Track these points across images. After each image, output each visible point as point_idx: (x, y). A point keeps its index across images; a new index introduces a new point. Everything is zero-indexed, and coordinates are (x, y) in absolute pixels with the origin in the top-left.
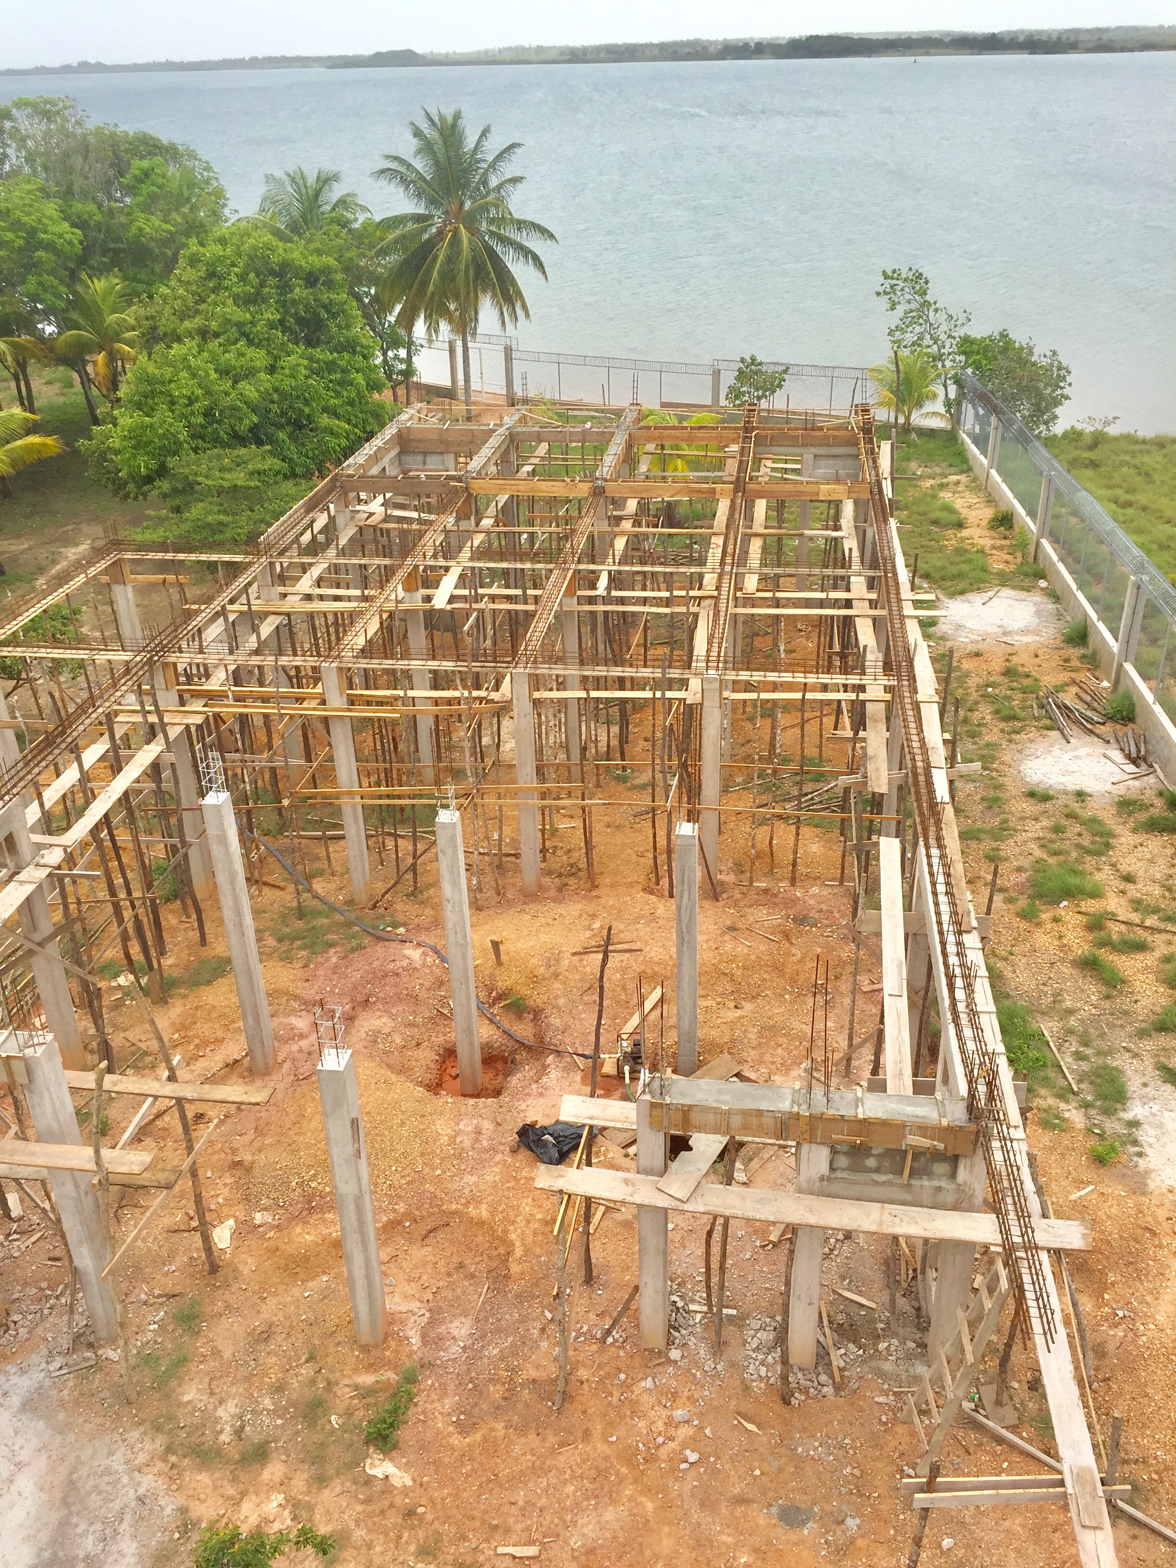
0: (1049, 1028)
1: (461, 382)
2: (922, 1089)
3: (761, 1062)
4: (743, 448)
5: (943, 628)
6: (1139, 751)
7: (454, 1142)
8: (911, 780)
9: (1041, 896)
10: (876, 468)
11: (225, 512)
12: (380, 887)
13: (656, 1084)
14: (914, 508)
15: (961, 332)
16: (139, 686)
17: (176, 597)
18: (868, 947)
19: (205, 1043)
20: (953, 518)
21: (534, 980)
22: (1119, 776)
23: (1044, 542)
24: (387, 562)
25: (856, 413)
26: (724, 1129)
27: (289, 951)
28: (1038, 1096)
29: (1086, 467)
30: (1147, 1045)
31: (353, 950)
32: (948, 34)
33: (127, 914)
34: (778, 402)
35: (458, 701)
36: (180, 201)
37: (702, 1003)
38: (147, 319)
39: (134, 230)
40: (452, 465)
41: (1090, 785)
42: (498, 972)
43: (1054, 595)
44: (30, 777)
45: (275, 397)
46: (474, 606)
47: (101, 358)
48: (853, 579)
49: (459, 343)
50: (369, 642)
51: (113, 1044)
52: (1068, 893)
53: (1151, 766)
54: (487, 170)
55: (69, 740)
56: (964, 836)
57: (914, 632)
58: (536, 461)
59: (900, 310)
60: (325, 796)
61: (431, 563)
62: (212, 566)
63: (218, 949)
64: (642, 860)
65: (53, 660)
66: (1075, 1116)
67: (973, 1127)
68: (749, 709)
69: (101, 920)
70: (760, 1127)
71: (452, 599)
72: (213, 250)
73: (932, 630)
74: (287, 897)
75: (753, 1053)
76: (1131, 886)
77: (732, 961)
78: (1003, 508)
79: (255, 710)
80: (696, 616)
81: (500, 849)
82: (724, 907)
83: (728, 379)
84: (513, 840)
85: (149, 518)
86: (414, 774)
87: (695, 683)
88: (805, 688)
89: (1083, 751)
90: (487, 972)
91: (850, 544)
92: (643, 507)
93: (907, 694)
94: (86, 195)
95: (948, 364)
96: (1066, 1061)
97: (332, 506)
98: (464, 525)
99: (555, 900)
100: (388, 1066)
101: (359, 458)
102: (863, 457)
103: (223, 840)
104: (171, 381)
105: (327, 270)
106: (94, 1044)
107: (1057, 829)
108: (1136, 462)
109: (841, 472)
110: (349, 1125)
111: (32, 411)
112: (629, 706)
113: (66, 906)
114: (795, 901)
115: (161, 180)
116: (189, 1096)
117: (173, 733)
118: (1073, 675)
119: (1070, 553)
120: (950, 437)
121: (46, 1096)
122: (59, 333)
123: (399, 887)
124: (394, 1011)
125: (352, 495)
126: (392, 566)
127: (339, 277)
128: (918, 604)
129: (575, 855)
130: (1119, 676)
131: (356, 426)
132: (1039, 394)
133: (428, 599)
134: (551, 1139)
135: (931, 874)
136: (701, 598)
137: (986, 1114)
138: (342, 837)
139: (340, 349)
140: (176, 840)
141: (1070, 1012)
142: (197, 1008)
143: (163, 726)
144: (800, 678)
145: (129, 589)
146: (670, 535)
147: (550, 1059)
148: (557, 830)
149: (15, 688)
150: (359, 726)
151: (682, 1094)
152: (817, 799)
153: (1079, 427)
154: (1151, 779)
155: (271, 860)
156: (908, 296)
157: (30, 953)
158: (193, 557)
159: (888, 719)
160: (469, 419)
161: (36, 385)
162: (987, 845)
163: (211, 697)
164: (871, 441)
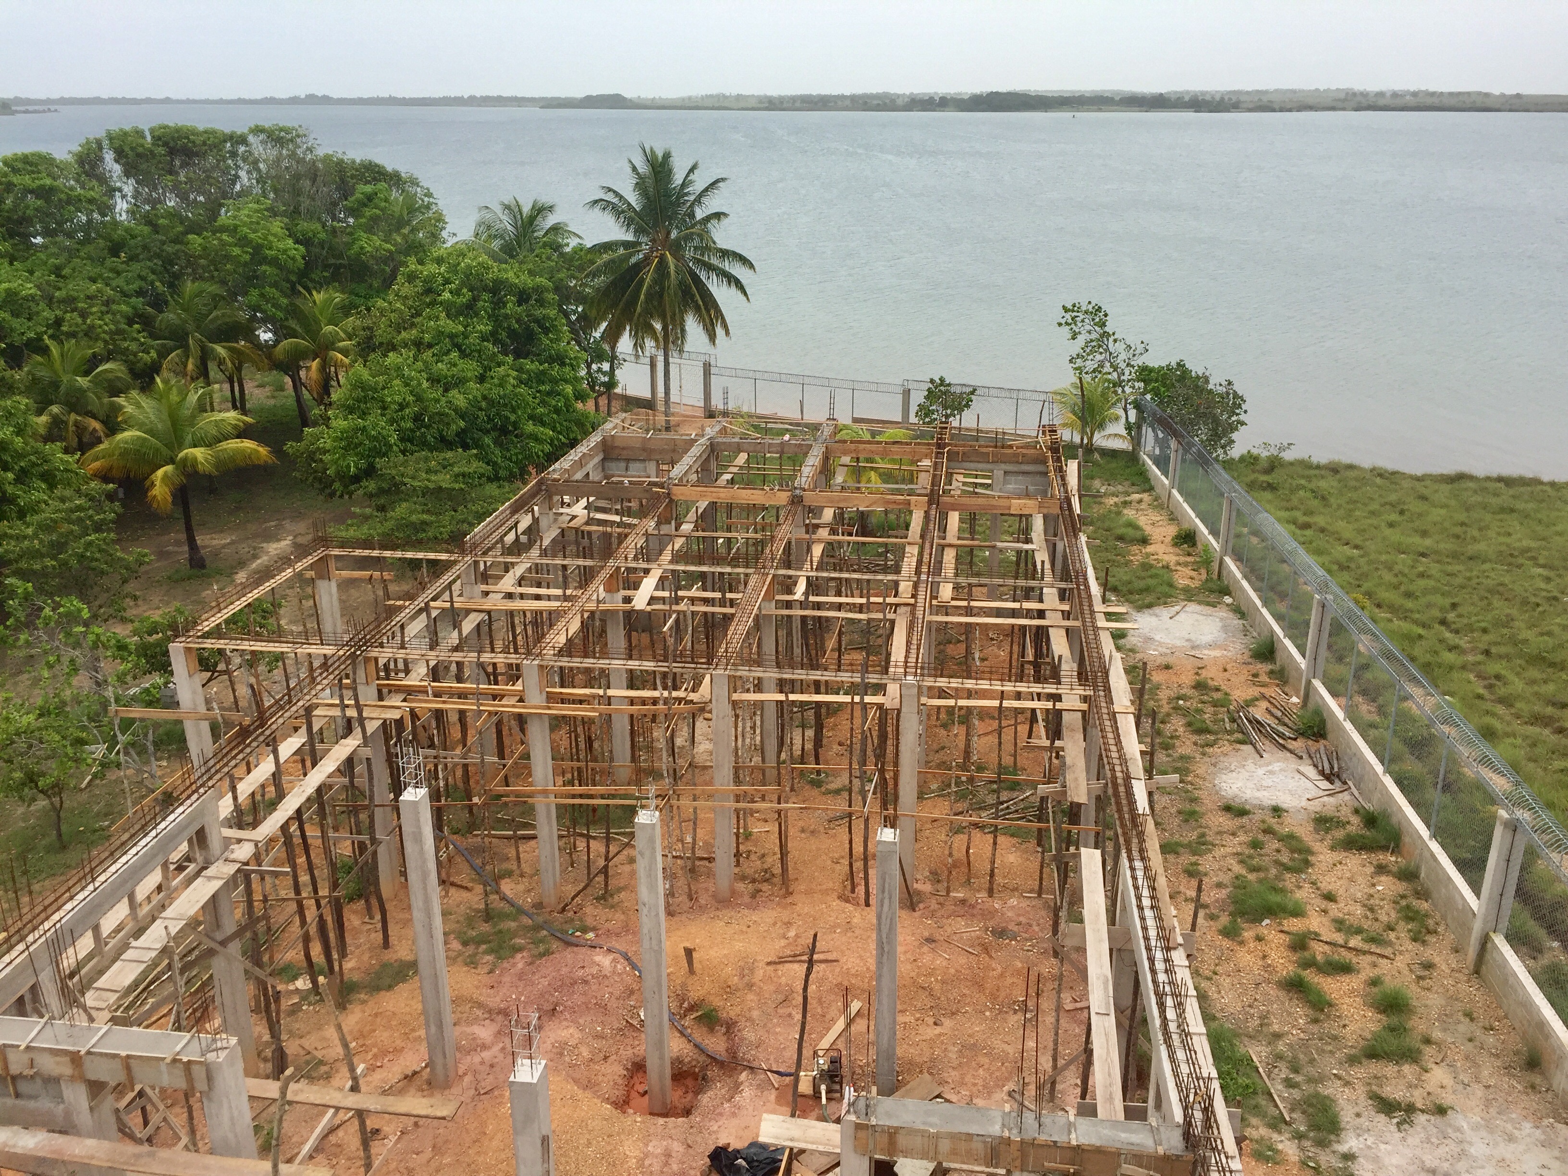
0: (1258, 1053)
1: (661, 393)
2: (1134, 1114)
3: (963, 1084)
4: (936, 463)
5: (1131, 640)
6: (1332, 768)
7: (642, 1166)
8: (1110, 791)
9: (1242, 914)
10: (1065, 485)
11: (428, 512)
12: (570, 890)
13: (862, 1103)
14: (1099, 524)
15: (1138, 361)
16: (340, 680)
17: (381, 593)
18: (1072, 963)
19: (384, 1053)
20: (1138, 534)
21: (728, 990)
22: (1314, 792)
23: (1228, 560)
24: (589, 563)
25: (1044, 433)
26: (932, 1154)
27: (475, 954)
28: (1248, 1126)
29: (1264, 489)
30: (1359, 1073)
31: (542, 955)
32: (1118, 93)
33: (311, 914)
34: (967, 420)
35: (655, 701)
36: (400, 224)
37: (900, 1019)
38: (364, 329)
39: (356, 248)
40: (653, 472)
41: (1285, 801)
42: (690, 982)
43: (1240, 611)
44: (226, 769)
45: (484, 404)
46: (674, 607)
47: (315, 364)
48: (1045, 590)
49: (660, 359)
50: (569, 641)
51: (287, 1051)
52: (1272, 911)
53: (1345, 783)
54: (693, 204)
55: (268, 733)
56: (1166, 849)
57: (1107, 645)
58: (735, 470)
59: (1081, 340)
60: (518, 795)
61: (633, 565)
62: (415, 564)
63: (401, 952)
64: (838, 867)
65: (253, 653)
66: (1288, 1147)
67: (1190, 1156)
68: (943, 716)
69: (281, 919)
70: (969, 1152)
71: (652, 600)
72: (430, 268)
73: (1122, 642)
74: (474, 899)
75: (953, 1073)
76: (1332, 906)
77: (930, 975)
78: (1186, 526)
79: (452, 706)
80: (893, 622)
81: (693, 852)
82: (921, 917)
83: (918, 398)
84: (706, 843)
85: (353, 516)
86: (608, 774)
87: (893, 689)
88: (1002, 696)
89: (1276, 766)
90: (678, 982)
91: (1042, 557)
92: (839, 516)
93: (1103, 704)
94: (312, 215)
95: (1128, 390)
96: (1277, 1088)
97: (536, 508)
98: (665, 529)
99: (748, 907)
100: (576, 1081)
101: (564, 463)
102: (1052, 474)
103: (418, 838)
104: (383, 388)
105: (539, 290)
106: (268, 1052)
107: (1256, 845)
108: (1312, 485)
109: (1031, 488)
110: (539, 1142)
111: (244, 412)
112: (823, 711)
113: (250, 903)
114: (993, 913)
115: (383, 204)
116: (372, 1108)
117: (371, 727)
118: (1263, 690)
119: (1253, 570)
120: (1131, 458)
121: (225, 1106)
122: (277, 342)
123: (589, 889)
124: (581, 1021)
125: (556, 498)
126: (591, 567)
127: (551, 296)
128: (1109, 616)
129: (769, 860)
130: (1308, 694)
131: (560, 433)
132: (1216, 421)
133: (628, 600)
134: (744, 1163)
135: (1136, 888)
136: (897, 605)
137: (1203, 1142)
138: (534, 837)
139: (551, 360)
140: (365, 838)
141: (1278, 1036)
142: (376, 1015)
143: (361, 720)
144: (997, 686)
145: (334, 585)
146: (864, 544)
147: (743, 1076)
148: (750, 834)
149: (210, 680)
150: (556, 722)
151: (888, 1115)
152: (1013, 808)
153: (1255, 452)
154: (1346, 796)
155: (458, 859)
156: (1088, 327)
157: (211, 953)
158: (399, 554)
159: (1085, 730)
160: (668, 429)
161: (249, 387)
162: (1186, 859)
163: (409, 692)
164: (1059, 460)
